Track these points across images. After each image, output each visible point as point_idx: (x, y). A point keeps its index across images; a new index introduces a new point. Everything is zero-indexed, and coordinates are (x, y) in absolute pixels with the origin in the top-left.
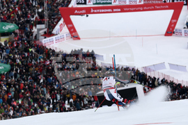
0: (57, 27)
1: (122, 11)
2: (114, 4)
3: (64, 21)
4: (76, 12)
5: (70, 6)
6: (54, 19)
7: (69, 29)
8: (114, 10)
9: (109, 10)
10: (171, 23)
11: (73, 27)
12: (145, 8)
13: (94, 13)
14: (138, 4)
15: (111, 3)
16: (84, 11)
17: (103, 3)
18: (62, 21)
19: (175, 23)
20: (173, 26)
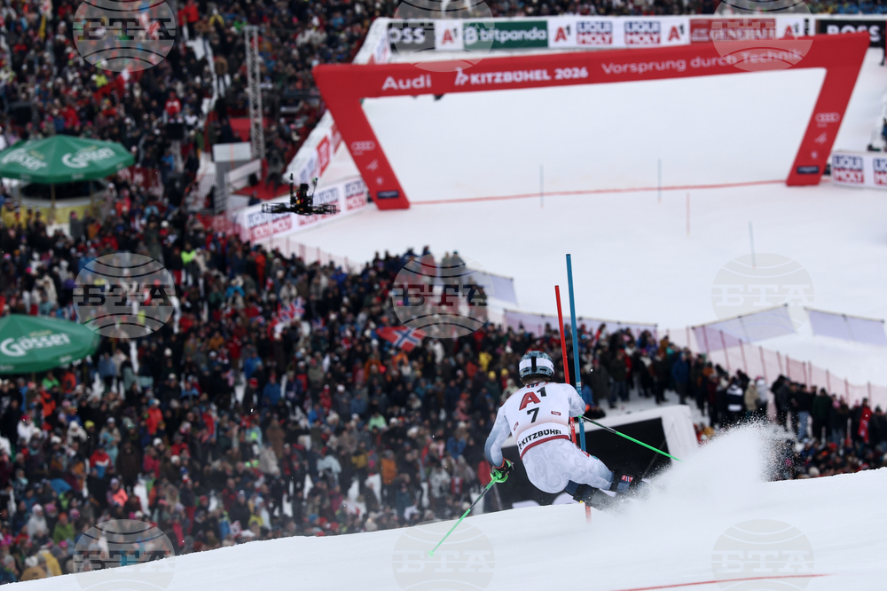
0: (307, 153)
1: (596, 77)
2: (556, 47)
3: (339, 127)
4: (389, 83)
5: (362, 58)
6: (291, 118)
7: (361, 161)
8: (561, 74)
9: (537, 75)
10: (813, 129)
11: (378, 154)
12: (697, 62)
13: (468, 87)
14: (665, 43)
15: (543, 44)
16: (422, 81)
17: (510, 45)
18: (325, 128)
19: (833, 130)
20: (822, 139)
